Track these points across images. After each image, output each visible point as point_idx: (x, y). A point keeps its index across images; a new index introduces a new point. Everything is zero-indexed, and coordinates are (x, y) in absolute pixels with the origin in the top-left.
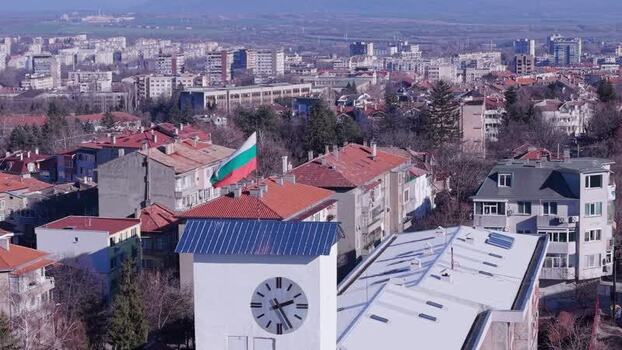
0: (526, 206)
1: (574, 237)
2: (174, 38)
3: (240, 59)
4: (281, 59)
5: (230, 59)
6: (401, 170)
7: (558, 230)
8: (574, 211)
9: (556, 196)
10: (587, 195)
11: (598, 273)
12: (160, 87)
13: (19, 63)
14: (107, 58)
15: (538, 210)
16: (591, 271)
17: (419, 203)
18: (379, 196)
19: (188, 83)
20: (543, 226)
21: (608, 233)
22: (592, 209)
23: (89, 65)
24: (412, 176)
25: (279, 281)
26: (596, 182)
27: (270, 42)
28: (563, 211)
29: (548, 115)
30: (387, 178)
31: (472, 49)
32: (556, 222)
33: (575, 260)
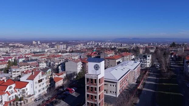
0: (141, 59)
1: (146, 62)
2: (116, 43)
3: (121, 45)
4: (125, 45)
5: (120, 44)
6: (131, 55)
7: (144, 62)
8: (146, 60)
9: (144, 58)
10: (148, 58)
11: (149, 66)
12: (113, 47)
13: (101, 45)
14: (109, 44)
15: (142, 59)
16: (148, 66)
17: (133, 58)
18: (128, 57)
19: (115, 47)
20: (143, 61)
21: (150, 62)
22: (148, 59)
23: (108, 45)
24: (132, 55)
25: (97, 65)
26: (149, 57)
27: (124, 43)
28: (145, 60)
29: (150, 50)
30: (129, 56)
31: (145, 44)
32: (144, 61)
33: (146, 65)
